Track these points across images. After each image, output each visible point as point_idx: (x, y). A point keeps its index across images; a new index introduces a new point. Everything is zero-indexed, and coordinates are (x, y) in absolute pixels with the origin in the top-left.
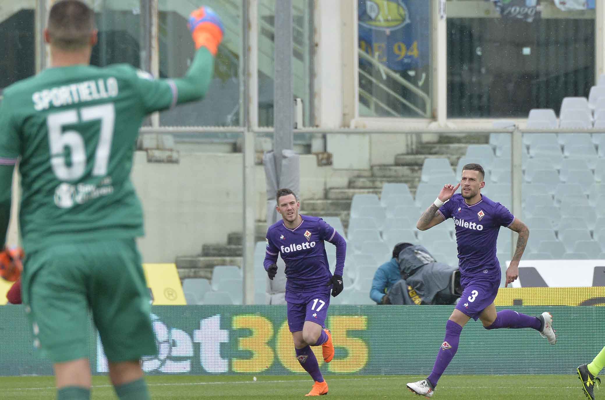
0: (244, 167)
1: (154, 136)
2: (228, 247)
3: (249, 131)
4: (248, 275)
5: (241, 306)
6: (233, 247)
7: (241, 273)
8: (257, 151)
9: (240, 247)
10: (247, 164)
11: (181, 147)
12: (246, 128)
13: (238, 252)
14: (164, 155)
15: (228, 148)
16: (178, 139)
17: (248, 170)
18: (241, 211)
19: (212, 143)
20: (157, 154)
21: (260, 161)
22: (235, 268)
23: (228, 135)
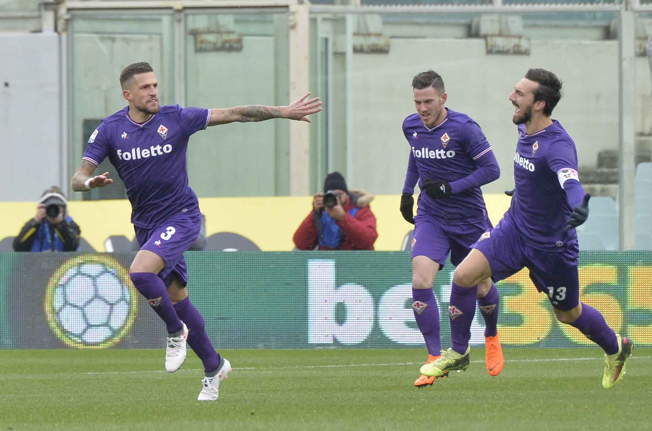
0: (621, 60)
1: (495, 17)
2: (599, 171)
3: (627, 9)
4: (627, 209)
5: (616, 252)
6: (605, 170)
7: (617, 207)
8: (638, 38)
9: (615, 170)
10: (624, 55)
11: (533, 32)
12: (623, 5)
13: (613, 178)
14: (509, 43)
15: (598, 33)
16: (530, 22)
17: (625, 64)
18: (617, 120)
19: (576, 27)
20: (500, 42)
21: (642, 51)
22: (608, 199)
23: (599, 15)
